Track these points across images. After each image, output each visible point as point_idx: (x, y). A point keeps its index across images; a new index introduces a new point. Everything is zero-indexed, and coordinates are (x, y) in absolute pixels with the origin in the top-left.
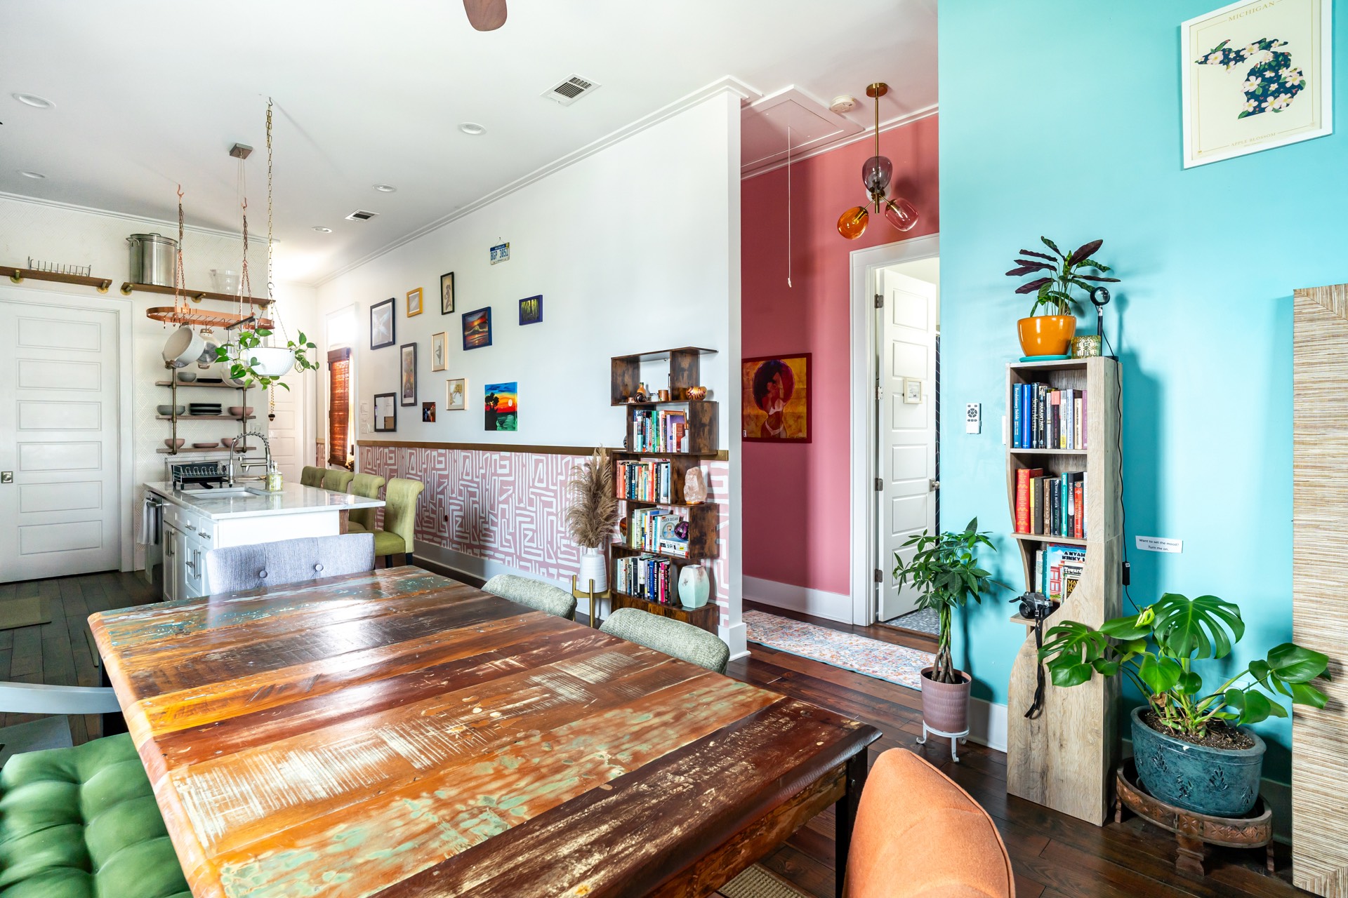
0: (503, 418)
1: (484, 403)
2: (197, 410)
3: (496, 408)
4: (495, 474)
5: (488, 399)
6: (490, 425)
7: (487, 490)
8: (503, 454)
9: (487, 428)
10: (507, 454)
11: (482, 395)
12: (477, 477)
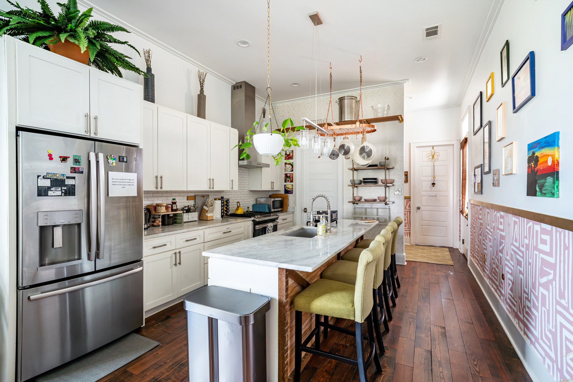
0: (543, 181)
1: (526, 165)
2: (366, 181)
3: (536, 169)
4: (536, 248)
5: (530, 160)
6: (531, 192)
7: (530, 264)
8: (544, 226)
9: (529, 194)
10: (548, 227)
11: (525, 156)
12: (523, 246)
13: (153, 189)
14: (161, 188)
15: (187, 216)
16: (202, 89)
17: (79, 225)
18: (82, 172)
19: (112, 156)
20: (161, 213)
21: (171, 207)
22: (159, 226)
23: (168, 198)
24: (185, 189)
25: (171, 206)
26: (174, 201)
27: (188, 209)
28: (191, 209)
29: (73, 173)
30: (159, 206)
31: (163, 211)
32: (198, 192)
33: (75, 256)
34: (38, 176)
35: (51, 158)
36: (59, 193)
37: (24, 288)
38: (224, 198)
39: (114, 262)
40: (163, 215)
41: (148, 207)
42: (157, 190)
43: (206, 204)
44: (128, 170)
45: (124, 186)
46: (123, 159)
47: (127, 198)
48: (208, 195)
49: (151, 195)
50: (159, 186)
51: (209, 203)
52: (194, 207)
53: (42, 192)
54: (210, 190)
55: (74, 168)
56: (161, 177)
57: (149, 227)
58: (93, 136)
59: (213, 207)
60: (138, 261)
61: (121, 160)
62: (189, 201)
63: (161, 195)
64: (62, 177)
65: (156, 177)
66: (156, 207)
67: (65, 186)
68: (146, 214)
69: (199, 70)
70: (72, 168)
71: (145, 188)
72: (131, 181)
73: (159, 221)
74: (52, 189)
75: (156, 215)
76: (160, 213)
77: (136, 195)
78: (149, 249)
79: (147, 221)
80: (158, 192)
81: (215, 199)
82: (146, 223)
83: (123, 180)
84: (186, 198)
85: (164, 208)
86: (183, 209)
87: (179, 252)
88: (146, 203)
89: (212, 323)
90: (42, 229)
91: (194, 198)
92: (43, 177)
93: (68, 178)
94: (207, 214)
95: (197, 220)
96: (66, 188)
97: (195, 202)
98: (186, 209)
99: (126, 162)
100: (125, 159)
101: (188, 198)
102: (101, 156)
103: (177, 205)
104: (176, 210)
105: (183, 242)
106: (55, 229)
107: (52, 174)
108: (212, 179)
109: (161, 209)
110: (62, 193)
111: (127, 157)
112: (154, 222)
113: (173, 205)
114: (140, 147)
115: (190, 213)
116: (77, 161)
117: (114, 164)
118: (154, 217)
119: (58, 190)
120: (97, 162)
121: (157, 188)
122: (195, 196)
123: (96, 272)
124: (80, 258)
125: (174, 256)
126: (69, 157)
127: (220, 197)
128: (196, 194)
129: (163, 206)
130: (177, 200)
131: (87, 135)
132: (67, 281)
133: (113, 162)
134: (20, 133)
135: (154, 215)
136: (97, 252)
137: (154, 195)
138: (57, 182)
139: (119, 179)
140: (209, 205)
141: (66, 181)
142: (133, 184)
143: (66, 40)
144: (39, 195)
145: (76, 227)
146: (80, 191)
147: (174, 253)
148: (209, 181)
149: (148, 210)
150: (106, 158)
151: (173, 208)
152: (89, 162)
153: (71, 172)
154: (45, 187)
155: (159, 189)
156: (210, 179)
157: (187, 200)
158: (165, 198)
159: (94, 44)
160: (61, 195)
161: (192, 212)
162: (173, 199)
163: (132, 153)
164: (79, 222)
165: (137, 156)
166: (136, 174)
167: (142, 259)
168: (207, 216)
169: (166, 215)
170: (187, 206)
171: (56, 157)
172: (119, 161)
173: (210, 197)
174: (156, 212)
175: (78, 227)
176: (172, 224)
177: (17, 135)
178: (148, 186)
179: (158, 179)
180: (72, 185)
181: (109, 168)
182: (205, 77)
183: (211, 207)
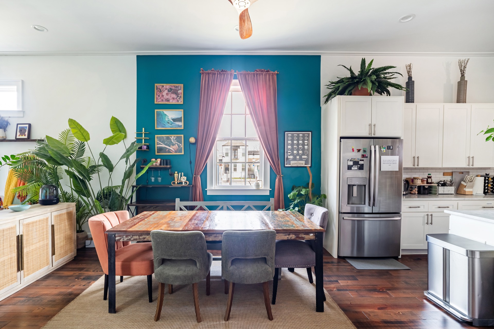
13: (411, 166)
14: (418, 165)
15: (443, 189)
16: (463, 75)
17: (365, 186)
18: (367, 157)
19: (384, 146)
20: (418, 184)
21: (426, 181)
22: (415, 194)
23: (424, 174)
24: (440, 166)
25: (426, 179)
26: (429, 176)
27: (443, 183)
28: (447, 183)
29: (363, 157)
30: (415, 179)
31: (419, 183)
32: (457, 168)
33: (362, 203)
34: (348, 160)
35: (353, 151)
36: (356, 168)
37: (342, 213)
38: (489, 175)
39: (382, 210)
40: (418, 186)
41: (407, 180)
42: (414, 167)
43: (464, 180)
44: (392, 154)
45: (390, 164)
46: (390, 147)
47: (392, 172)
48: (469, 172)
49: (410, 171)
50: (416, 164)
51: (467, 179)
52: (451, 182)
53: (350, 168)
54: (469, 167)
55: (364, 155)
56: (418, 158)
57: (407, 194)
58: (373, 136)
59: (473, 183)
60: (397, 213)
61: (389, 148)
62: (445, 177)
63: (418, 171)
64: (358, 160)
65: (414, 157)
66: (413, 180)
67: (359, 164)
68: (405, 184)
69: (460, 60)
70: (362, 155)
71: (404, 166)
72: (395, 161)
73: (415, 191)
74: (353, 166)
75: (413, 186)
76: (416, 184)
77: (398, 170)
78: (406, 208)
79: (406, 189)
80: (415, 169)
81: (477, 176)
82: (405, 191)
83: (389, 160)
84: (442, 174)
85: (419, 181)
86: (438, 183)
87: (431, 215)
88: (405, 176)
89: (446, 252)
90: (349, 186)
91: (452, 174)
92: (350, 160)
93: (360, 160)
94: (464, 189)
95: (454, 193)
96: (359, 166)
97: (452, 177)
98: (441, 183)
99: (392, 149)
100: (391, 148)
101: (444, 174)
102: (377, 147)
103: (432, 179)
104: (431, 183)
105: (436, 208)
106: (354, 187)
107: (353, 158)
108: (471, 156)
109: (417, 182)
110: (358, 168)
111: (392, 146)
112: (411, 190)
113: (428, 179)
114: (401, 138)
115: (445, 187)
116: (365, 151)
117: (385, 151)
118: (412, 187)
119: (356, 167)
120: (375, 151)
121: (414, 165)
122: (452, 173)
123: (372, 213)
124: (365, 204)
125: (426, 217)
126: (361, 149)
127: (484, 174)
128: (453, 171)
129: (419, 179)
130: (433, 175)
131: (370, 136)
132: (356, 215)
133: (384, 150)
134: (342, 140)
135: (412, 185)
136: (374, 202)
137: (412, 171)
138: (356, 163)
139: (387, 160)
140: (467, 181)
141: (359, 162)
142: (396, 163)
143: (362, 88)
144: (348, 169)
145: (363, 187)
146: (366, 167)
147: (427, 215)
148: (468, 159)
149: (407, 181)
150: (380, 148)
151: (428, 182)
152: (371, 151)
153: (362, 157)
154: (351, 165)
155: (416, 166)
156: (469, 157)
157: (444, 175)
158: (422, 174)
159: (375, 84)
160: (357, 170)
161: (448, 186)
162: (429, 174)
163: (396, 143)
164: (365, 184)
165: (399, 144)
166: (398, 156)
167: (401, 213)
168: (465, 191)
169: (422, 187)
170: (443, 181)
171: (355, 150)
172: (388, 149)
173: (470, 173)
174: (413, 184)
175: (364, 187)
176: (427, 194)
177: (340, 141)
178: (407, 164)
179: (416, 159)
180: (362, 164)
181: (381, 154)
182: (466, 64)
183: (470, 183)
